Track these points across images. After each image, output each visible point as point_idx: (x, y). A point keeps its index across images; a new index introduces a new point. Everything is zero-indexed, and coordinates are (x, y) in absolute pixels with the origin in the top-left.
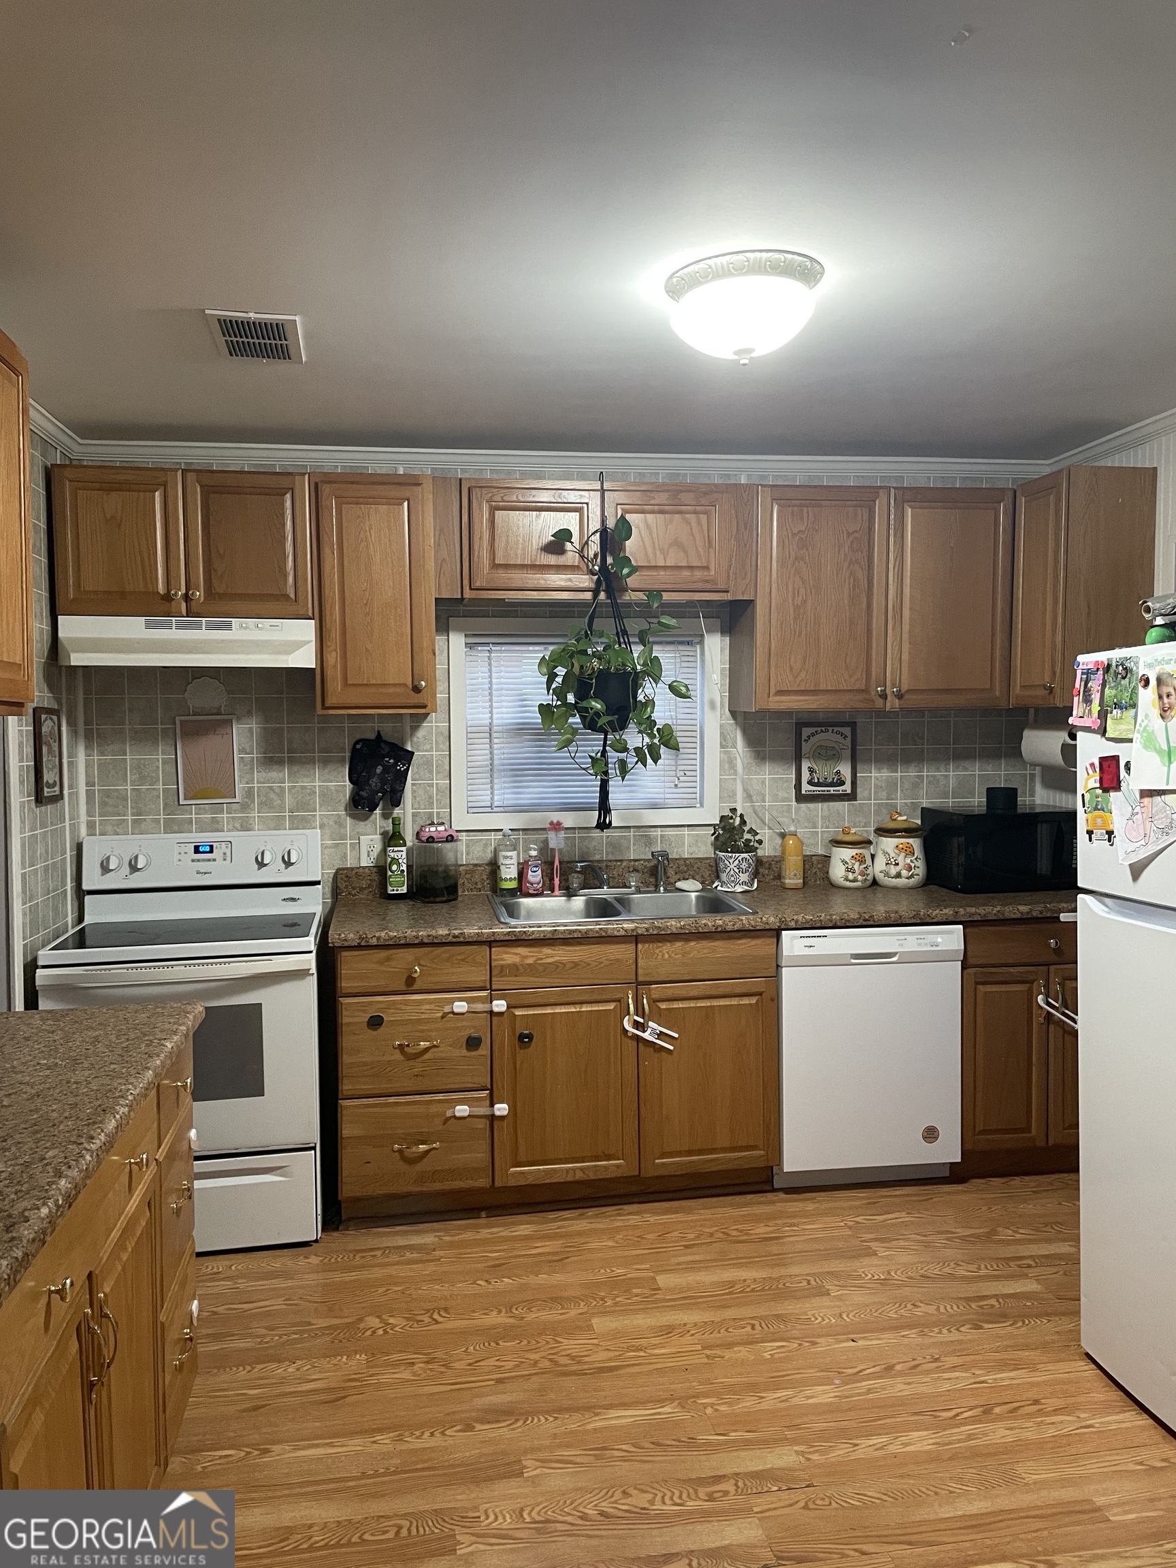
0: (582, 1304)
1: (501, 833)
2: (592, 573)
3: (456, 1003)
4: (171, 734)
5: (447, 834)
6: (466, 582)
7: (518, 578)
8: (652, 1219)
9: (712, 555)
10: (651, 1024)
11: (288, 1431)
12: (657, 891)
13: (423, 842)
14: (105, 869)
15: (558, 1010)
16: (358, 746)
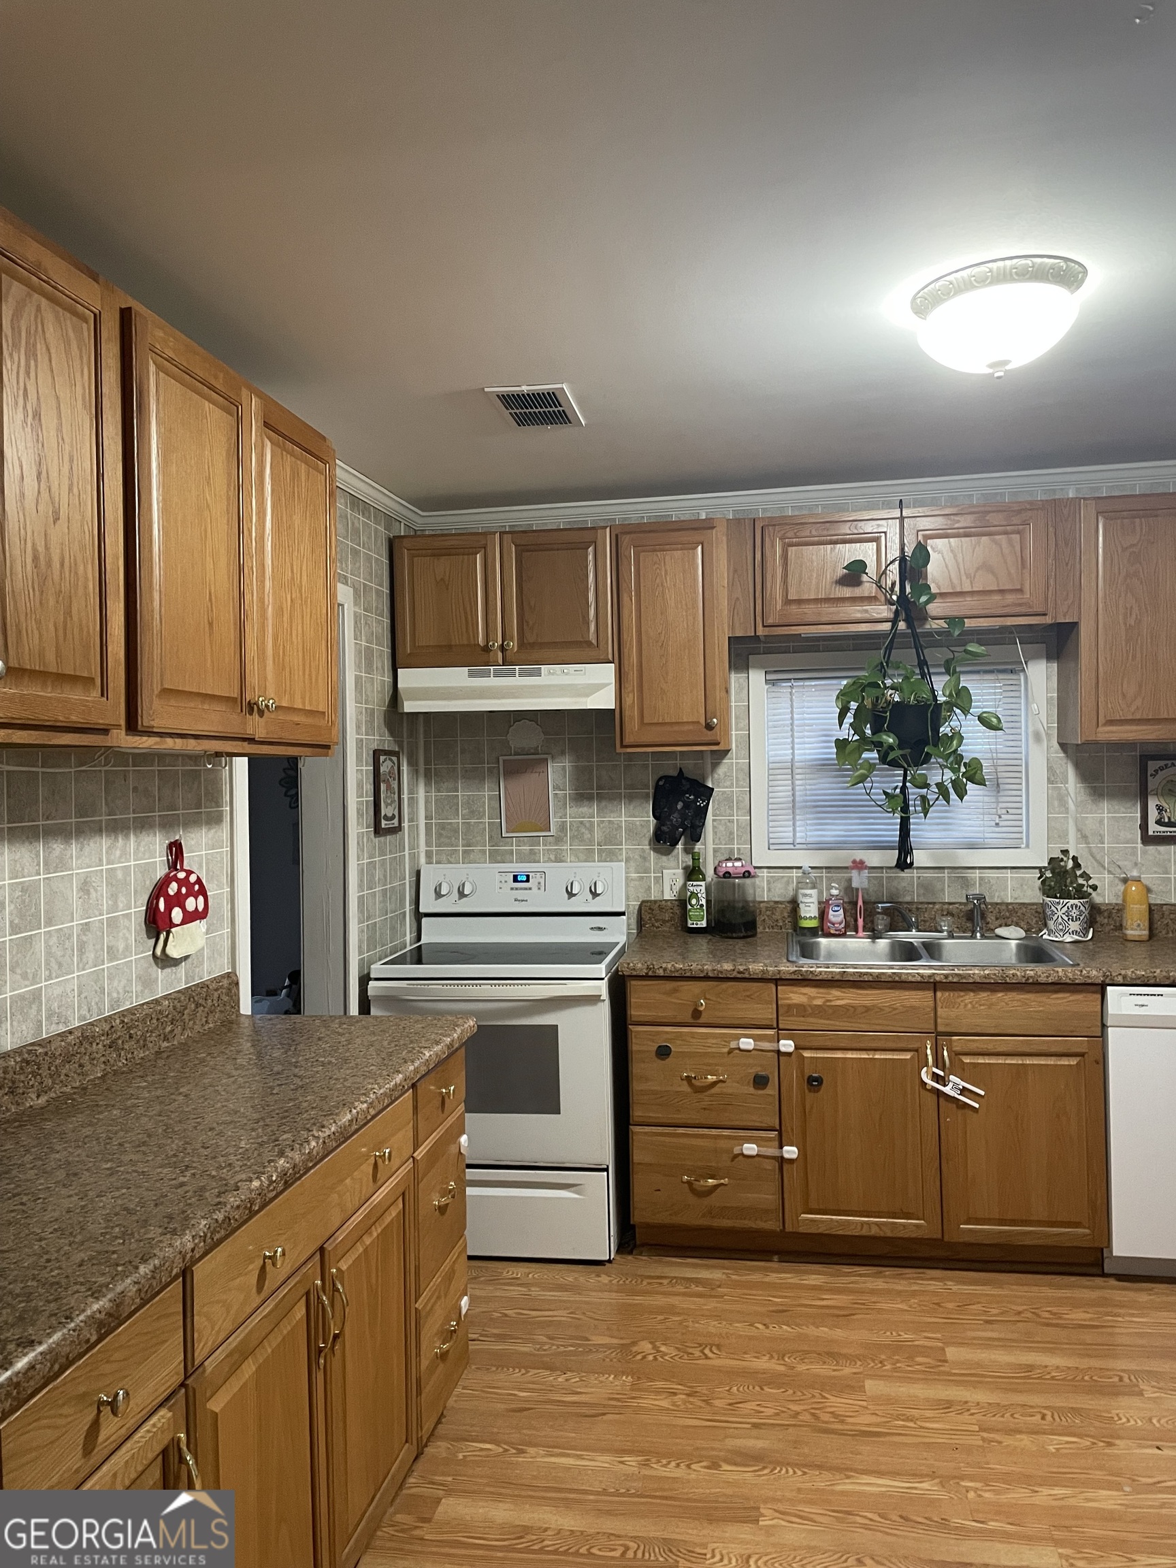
0: (859, 1363)
1: (801, 871)
2: (891, 603)
3: (742, 1040)
4: (495, 771)
5: (744, 870)
6: (759, 619)
7: (809, 612)
8: (955, 1288)
9: (1027, 575)
10: (952, 1077)
11: (545, 1436)
12: (973, 937)
13: (719, 877)
14: (438, 895)
15: (850, 1055)
16: (661, 783)
